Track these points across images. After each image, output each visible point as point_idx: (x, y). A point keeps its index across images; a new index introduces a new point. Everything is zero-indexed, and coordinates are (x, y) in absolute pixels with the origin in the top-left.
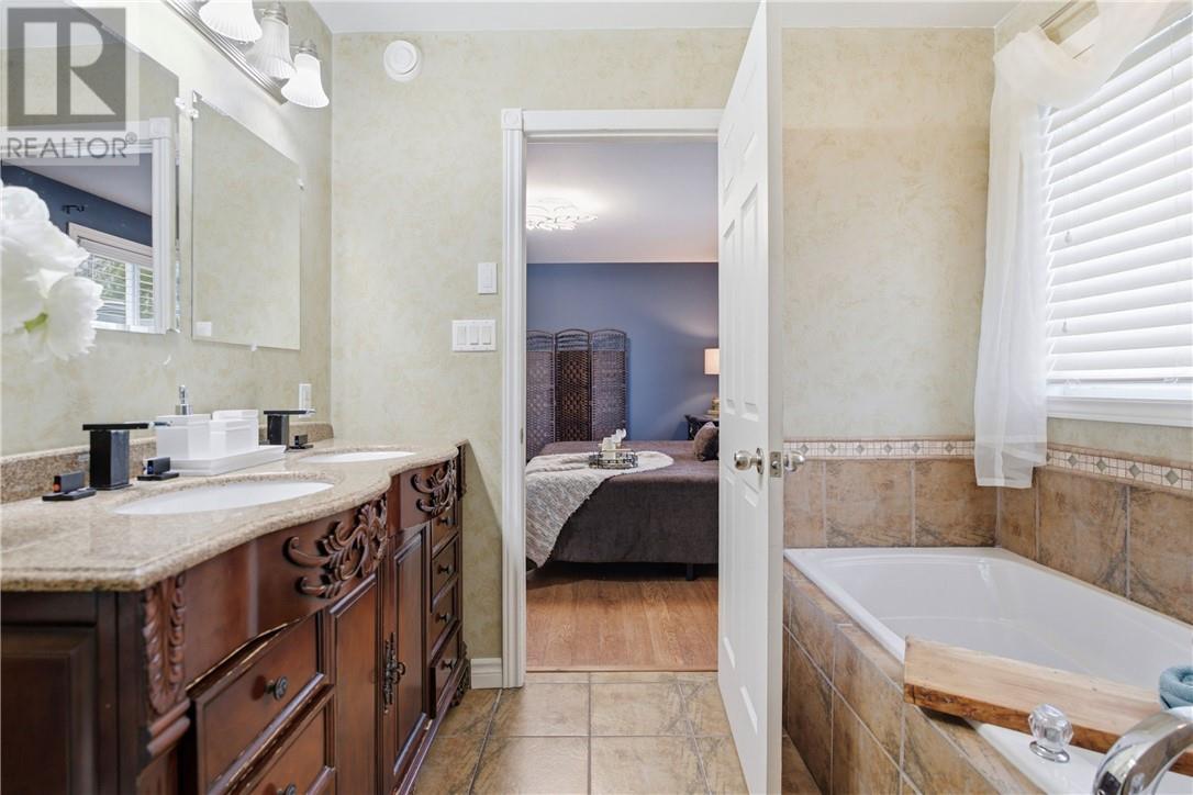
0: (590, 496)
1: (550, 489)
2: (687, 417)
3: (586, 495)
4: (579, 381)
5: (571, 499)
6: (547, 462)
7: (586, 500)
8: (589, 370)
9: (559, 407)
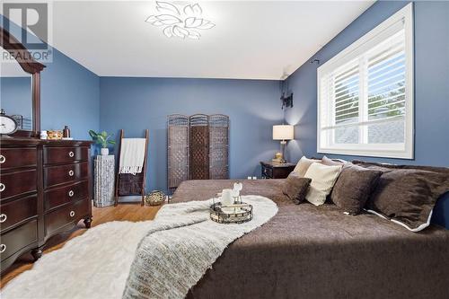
0: (213, 265)
1: (169, 259)
2: (262, 163)
3: (208, 264)
4: (203, 143)
5: (192, 269)
6: (175, 210)
7: (209, 270)
8: (208, 137)
9: (191, 158)
